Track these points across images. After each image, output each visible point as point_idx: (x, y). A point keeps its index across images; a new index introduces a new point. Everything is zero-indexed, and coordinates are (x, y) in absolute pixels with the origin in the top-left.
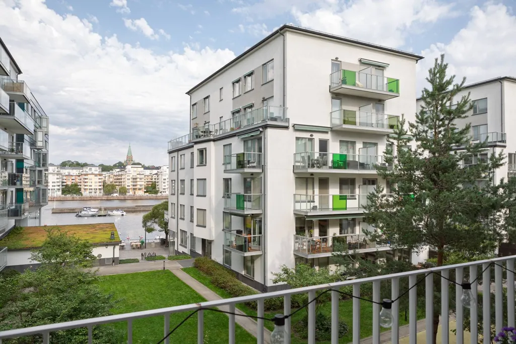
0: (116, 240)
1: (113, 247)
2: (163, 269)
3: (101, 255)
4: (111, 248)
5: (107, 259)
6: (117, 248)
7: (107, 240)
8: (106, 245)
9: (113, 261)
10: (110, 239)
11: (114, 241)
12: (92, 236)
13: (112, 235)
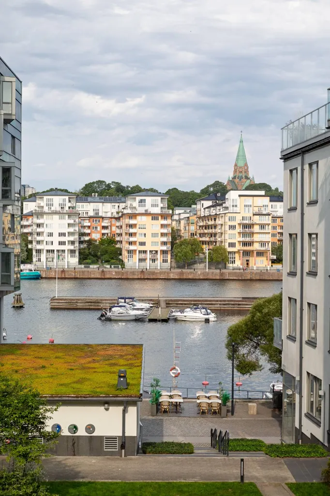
0: (132, 391)
1: (121, 408)
2: (239, 480)
3: (76, 427)
4: (117, 410)
5: (109, 438)
6: (133, 412)
7: (106, 389)
8: (107, 403)
9: (123, 446)
10: (117, 387)
11: (124, 393)
12: (79, 374)
13: (120, 377)
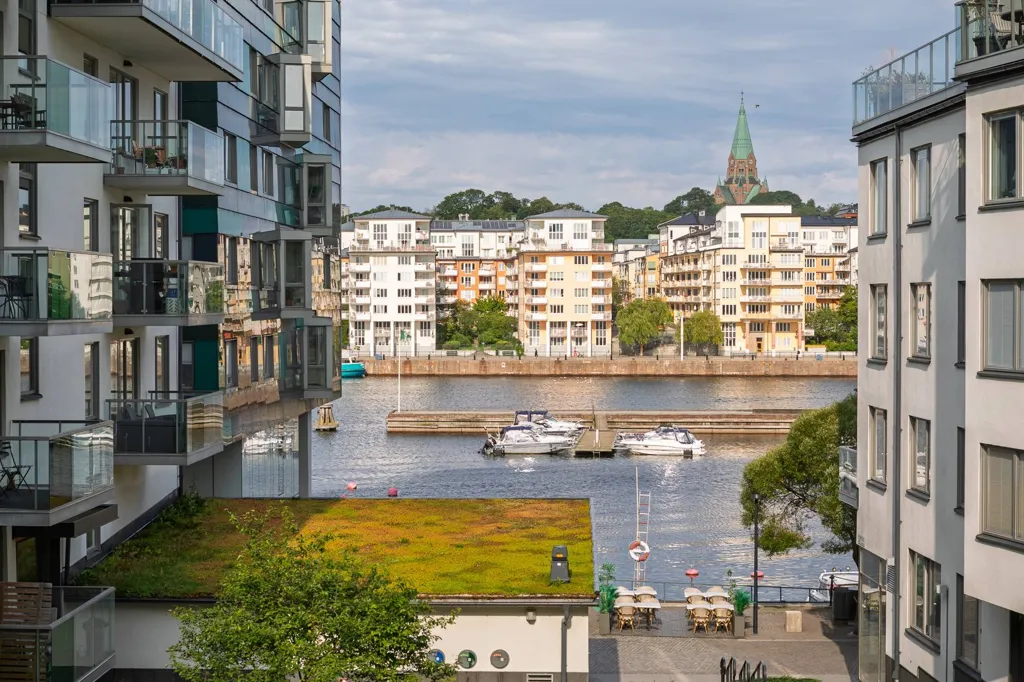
0: (580, 588)
1: (560, 618)
3: (472, 656)
4: (551, 624)
5: (536, 677)
6: (581, 625)
7: (528, 583)
8: (530, 610)
10: (550, 580)
11: (565, 589)
12: (475, 556)
13: (555, 559)
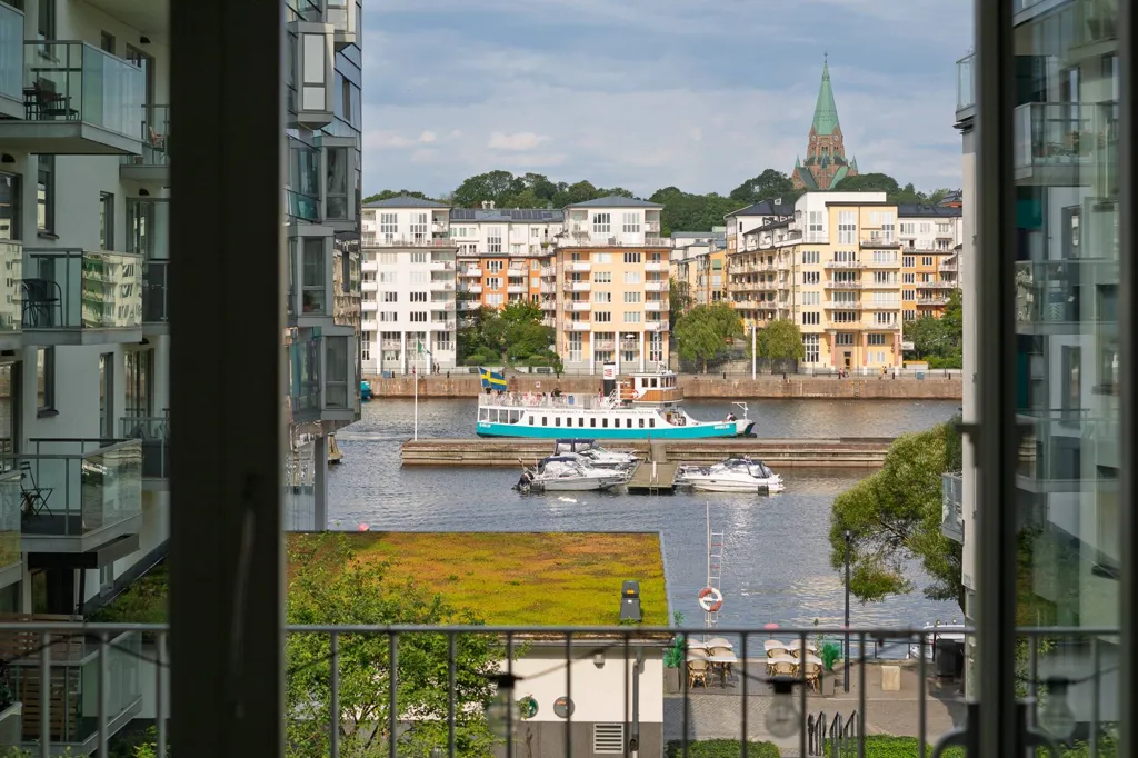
1: (631, 662)
5: (603, 726)
6: (654, 670)
8: (598, 652)
9: (634, 745)
10: (620, 619)
12: (534, 594)
